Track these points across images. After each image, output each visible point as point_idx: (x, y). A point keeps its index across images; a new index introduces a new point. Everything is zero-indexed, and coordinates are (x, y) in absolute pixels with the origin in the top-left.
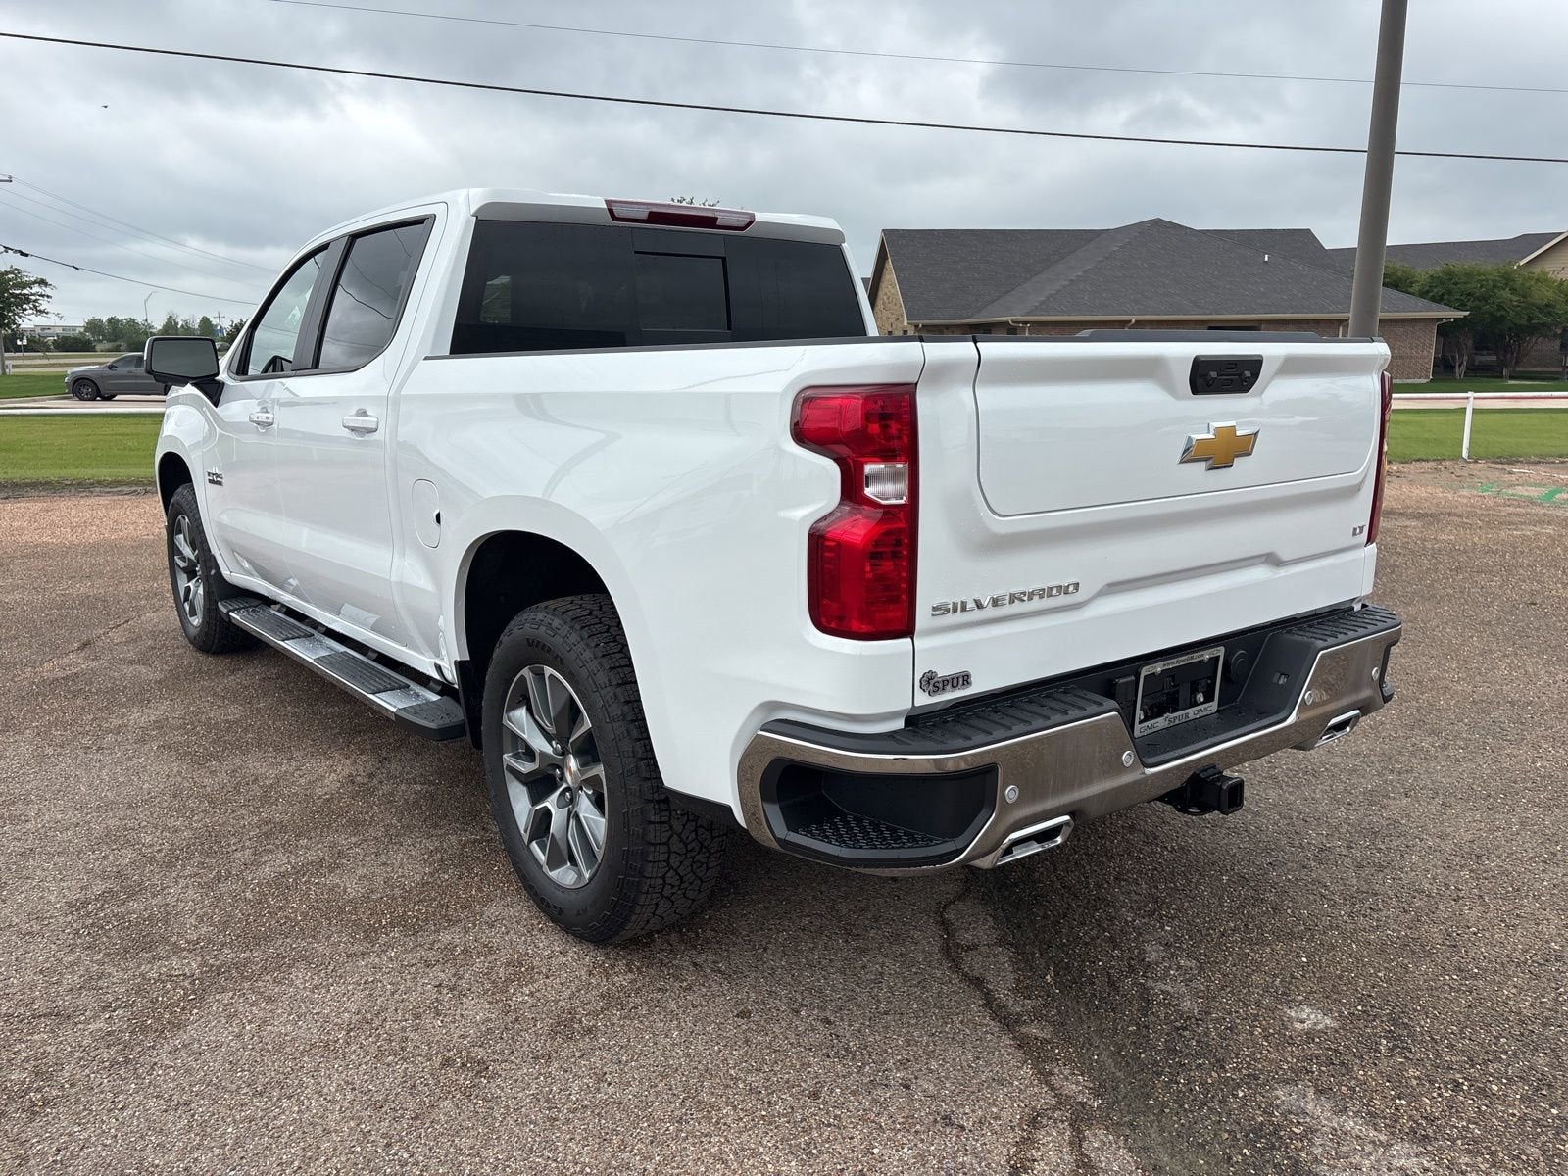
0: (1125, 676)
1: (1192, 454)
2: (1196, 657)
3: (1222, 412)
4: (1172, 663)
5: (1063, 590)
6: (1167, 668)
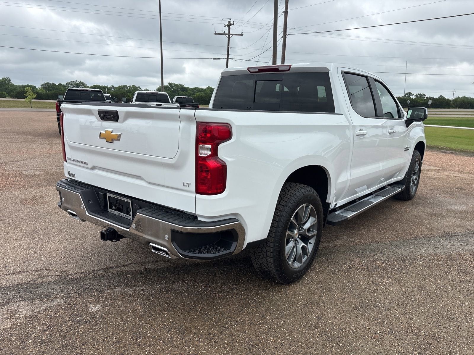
0: (102, 192)
1: (101, 136)
2: (122, 198)
3: (109, 126)
4: (115, 196)
5: (85, 163)
6: (113, 197)
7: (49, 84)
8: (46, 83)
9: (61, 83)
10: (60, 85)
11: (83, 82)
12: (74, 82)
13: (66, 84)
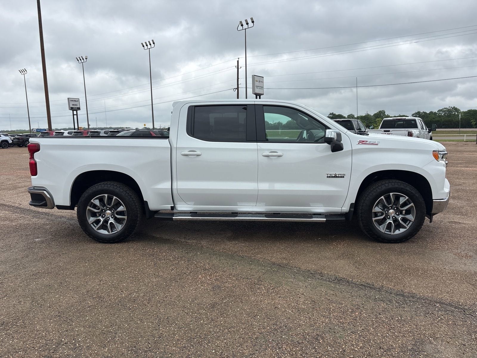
7: (420, 113)
8: (417, 112)
9: (433, 111)
10: (431, 112)
11: (457, 107)
12: (446, 108)
13: (438, 111)
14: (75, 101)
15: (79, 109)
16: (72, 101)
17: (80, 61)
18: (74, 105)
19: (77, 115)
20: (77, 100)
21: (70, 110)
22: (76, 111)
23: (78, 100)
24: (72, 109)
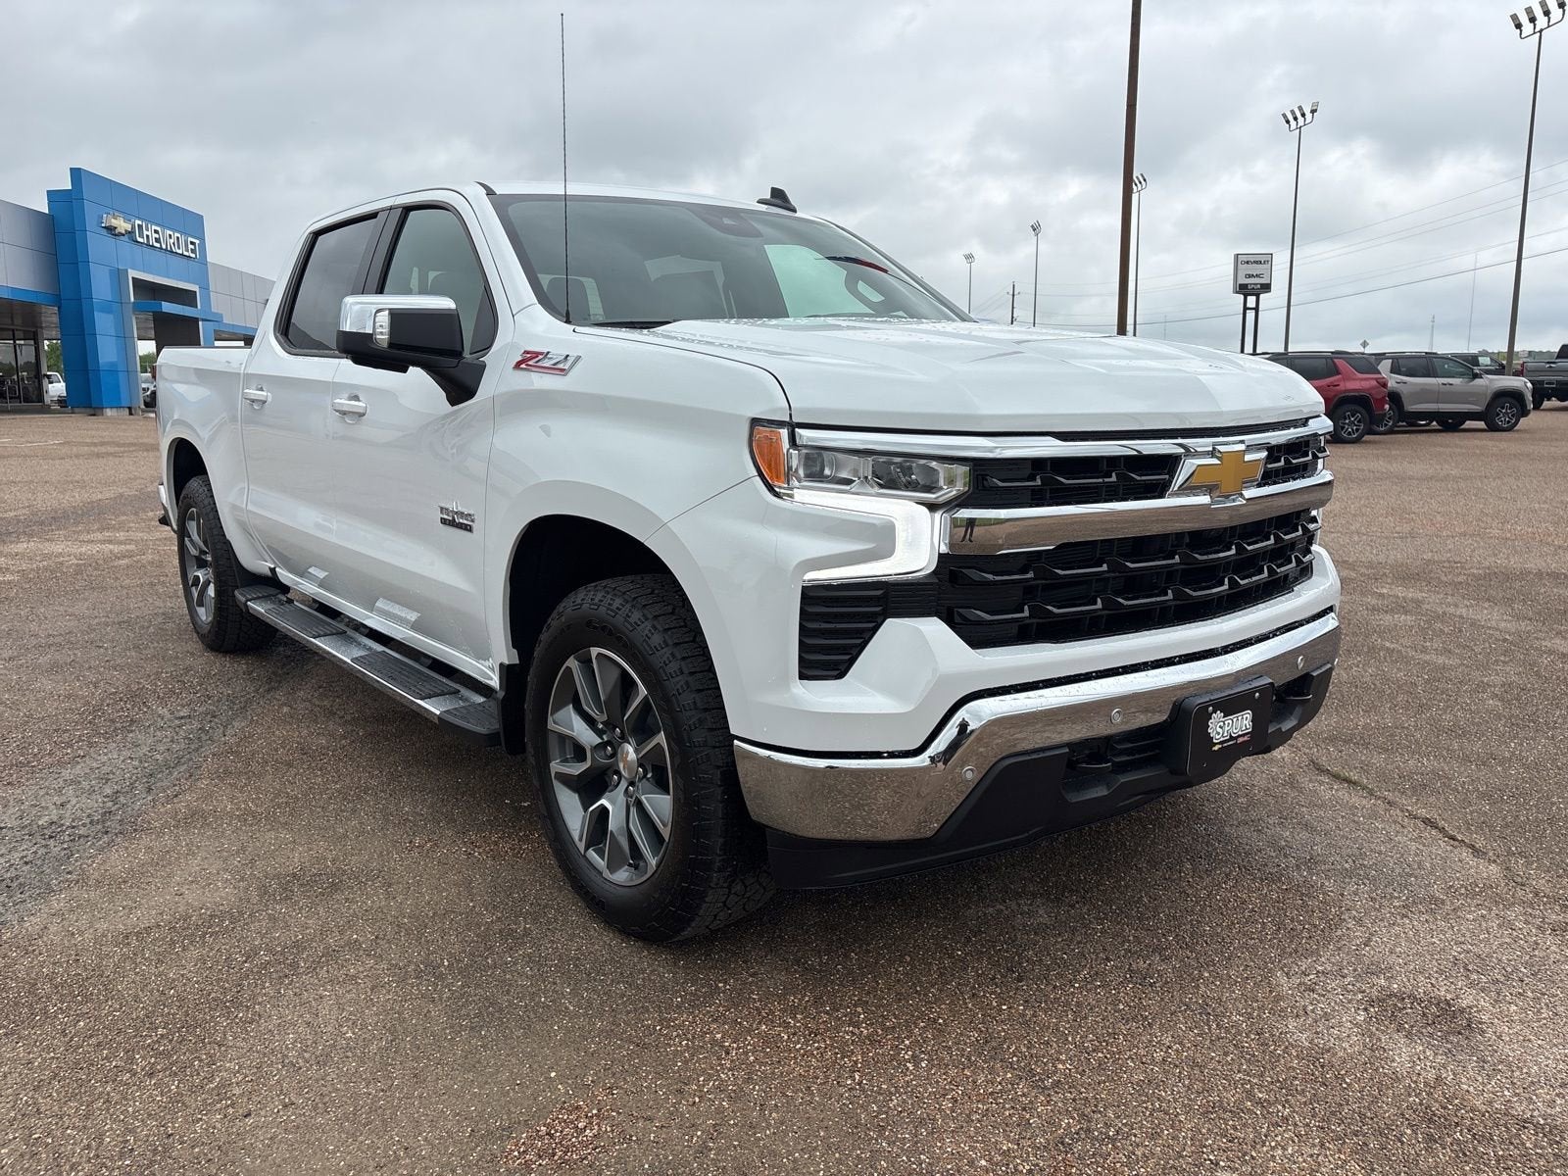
14: (1256, 262)
15: (1266, 288)
16: (1247, 263)
17: (1293, 123)
18: (1250, 276)
19: (1257, 309)
20: (1266, 260)
21: (1237, 293)
22: (1254, 298)
23: (1269, 258)
24: (1243, 290)
